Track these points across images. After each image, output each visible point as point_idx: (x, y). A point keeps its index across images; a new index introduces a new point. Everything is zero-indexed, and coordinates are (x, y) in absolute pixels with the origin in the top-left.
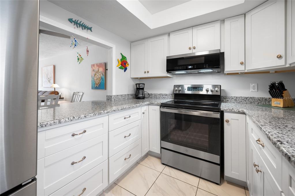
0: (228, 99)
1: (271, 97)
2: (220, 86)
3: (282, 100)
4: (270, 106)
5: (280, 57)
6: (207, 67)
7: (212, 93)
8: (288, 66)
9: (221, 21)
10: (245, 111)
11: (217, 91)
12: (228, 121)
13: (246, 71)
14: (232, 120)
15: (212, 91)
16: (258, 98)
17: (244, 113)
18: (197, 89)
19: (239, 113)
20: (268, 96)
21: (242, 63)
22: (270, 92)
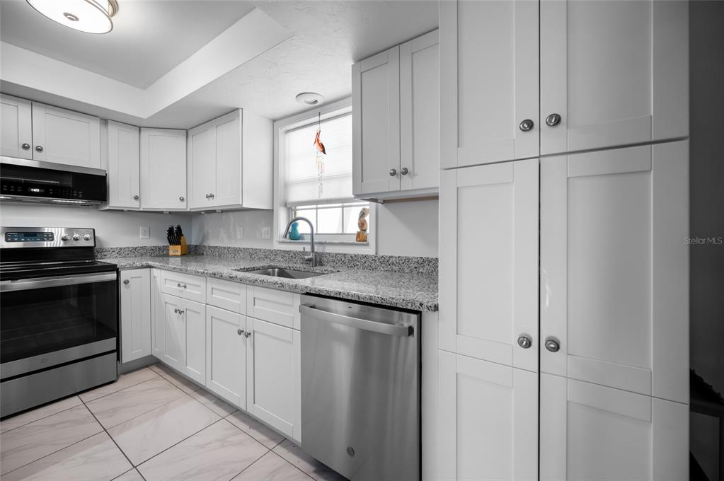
0: (106, 253)
1: (169, 244)
2: (94, 230)
3: (179, 246)
4: (168, 255)
5: (182, 200)
6: (81, 196)
7: (65, 244)
8: (188, 210)
9: (101, 119)
10: (151, 263)
11: (87, 239)
12: (126, 282)
13: (141, 210)
14: (133, 279)
15: (64, 239)
16: (150, 247)
17: (150, 267)
18: (36, 236)
19: (143, 267)
20: (167, 244)
21: (136, 198)
22: (168, 237)
